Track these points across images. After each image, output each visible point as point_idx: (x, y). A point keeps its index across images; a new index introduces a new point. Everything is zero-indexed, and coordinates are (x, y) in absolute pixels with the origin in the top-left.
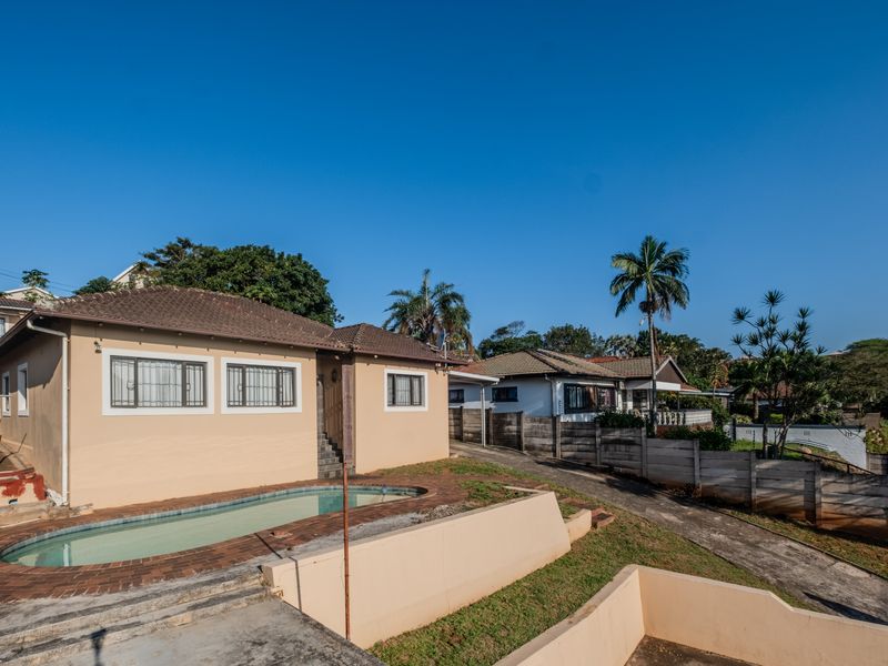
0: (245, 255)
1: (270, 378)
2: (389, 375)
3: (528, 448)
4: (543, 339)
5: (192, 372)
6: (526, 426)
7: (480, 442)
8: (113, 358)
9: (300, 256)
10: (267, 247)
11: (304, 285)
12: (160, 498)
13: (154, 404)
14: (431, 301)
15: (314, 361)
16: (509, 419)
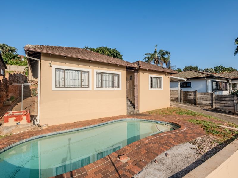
0: (101, 49)
1: (110, 78)
2: (150, 77)
3: (199, 104)
4: (182, 70)
5: (84, 75)
6: (198, 96)
7: (178, 101)
8: (56, 69)
9: (115, 49)
10: (107, 47)
11: (116, 57)
12: (72, 121)
13: (71, 87)
14: (158, 55)
15: (125, 72)
16: (190, 93)
